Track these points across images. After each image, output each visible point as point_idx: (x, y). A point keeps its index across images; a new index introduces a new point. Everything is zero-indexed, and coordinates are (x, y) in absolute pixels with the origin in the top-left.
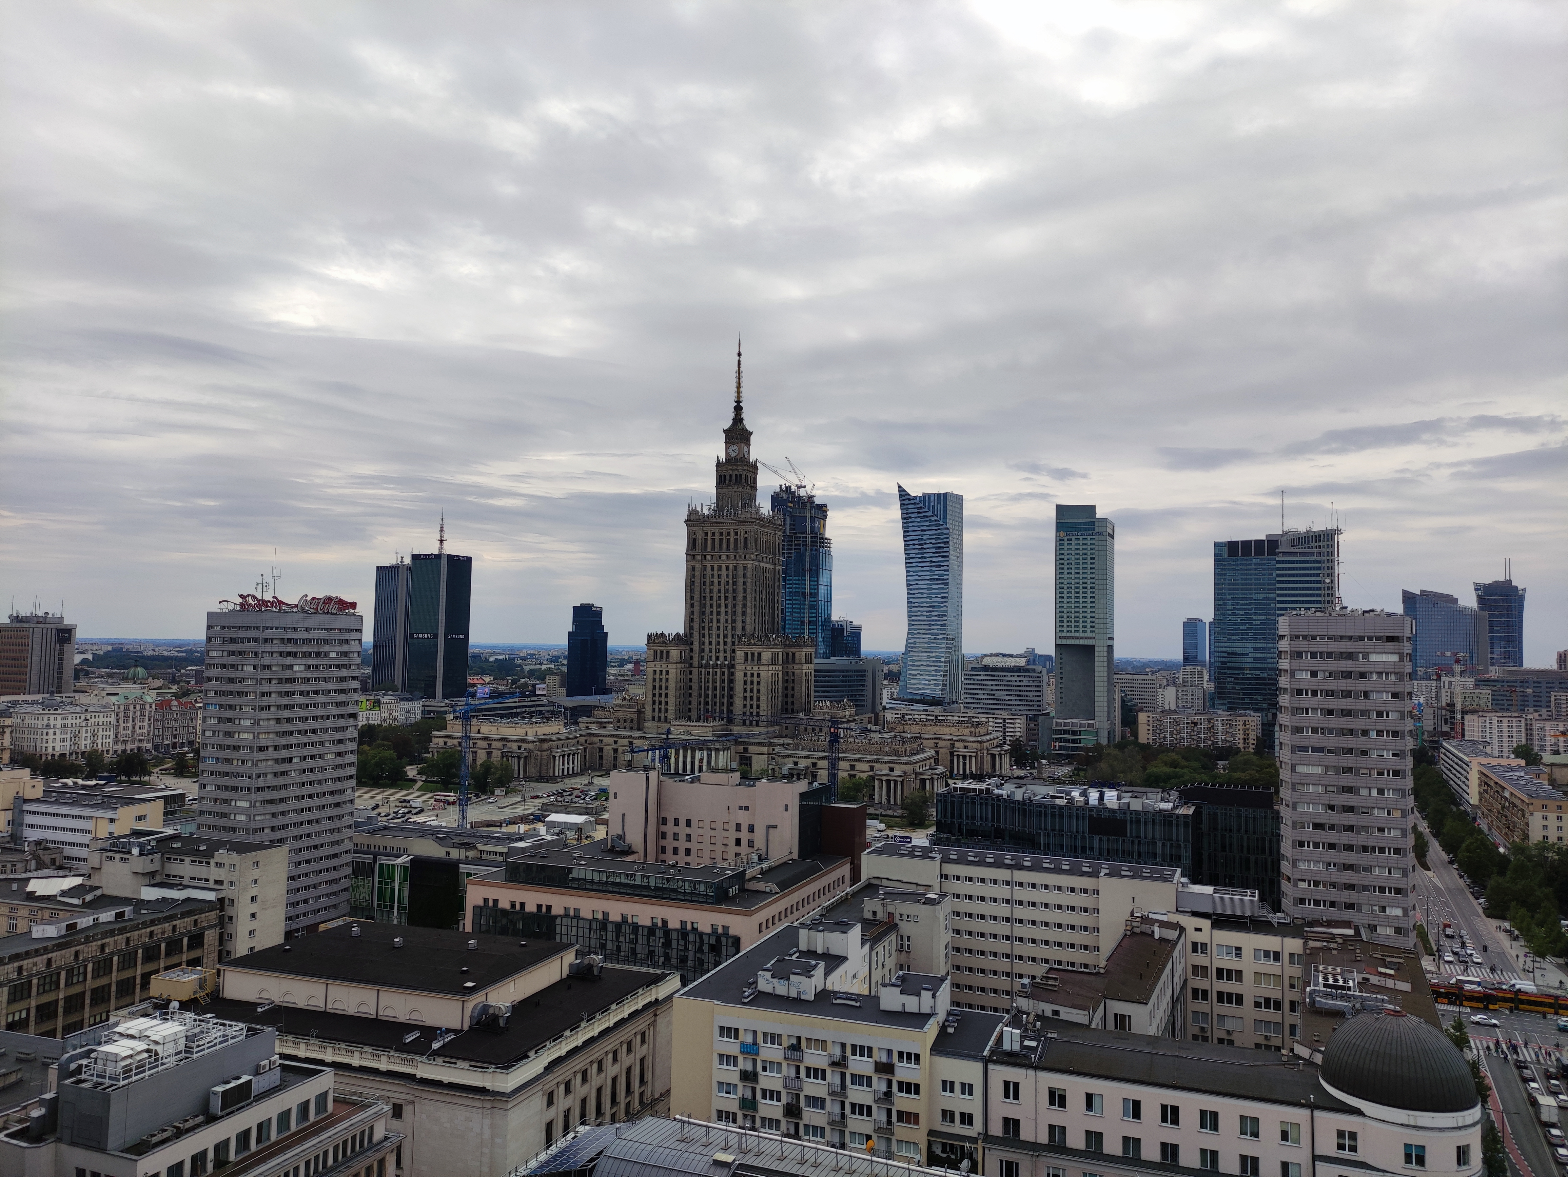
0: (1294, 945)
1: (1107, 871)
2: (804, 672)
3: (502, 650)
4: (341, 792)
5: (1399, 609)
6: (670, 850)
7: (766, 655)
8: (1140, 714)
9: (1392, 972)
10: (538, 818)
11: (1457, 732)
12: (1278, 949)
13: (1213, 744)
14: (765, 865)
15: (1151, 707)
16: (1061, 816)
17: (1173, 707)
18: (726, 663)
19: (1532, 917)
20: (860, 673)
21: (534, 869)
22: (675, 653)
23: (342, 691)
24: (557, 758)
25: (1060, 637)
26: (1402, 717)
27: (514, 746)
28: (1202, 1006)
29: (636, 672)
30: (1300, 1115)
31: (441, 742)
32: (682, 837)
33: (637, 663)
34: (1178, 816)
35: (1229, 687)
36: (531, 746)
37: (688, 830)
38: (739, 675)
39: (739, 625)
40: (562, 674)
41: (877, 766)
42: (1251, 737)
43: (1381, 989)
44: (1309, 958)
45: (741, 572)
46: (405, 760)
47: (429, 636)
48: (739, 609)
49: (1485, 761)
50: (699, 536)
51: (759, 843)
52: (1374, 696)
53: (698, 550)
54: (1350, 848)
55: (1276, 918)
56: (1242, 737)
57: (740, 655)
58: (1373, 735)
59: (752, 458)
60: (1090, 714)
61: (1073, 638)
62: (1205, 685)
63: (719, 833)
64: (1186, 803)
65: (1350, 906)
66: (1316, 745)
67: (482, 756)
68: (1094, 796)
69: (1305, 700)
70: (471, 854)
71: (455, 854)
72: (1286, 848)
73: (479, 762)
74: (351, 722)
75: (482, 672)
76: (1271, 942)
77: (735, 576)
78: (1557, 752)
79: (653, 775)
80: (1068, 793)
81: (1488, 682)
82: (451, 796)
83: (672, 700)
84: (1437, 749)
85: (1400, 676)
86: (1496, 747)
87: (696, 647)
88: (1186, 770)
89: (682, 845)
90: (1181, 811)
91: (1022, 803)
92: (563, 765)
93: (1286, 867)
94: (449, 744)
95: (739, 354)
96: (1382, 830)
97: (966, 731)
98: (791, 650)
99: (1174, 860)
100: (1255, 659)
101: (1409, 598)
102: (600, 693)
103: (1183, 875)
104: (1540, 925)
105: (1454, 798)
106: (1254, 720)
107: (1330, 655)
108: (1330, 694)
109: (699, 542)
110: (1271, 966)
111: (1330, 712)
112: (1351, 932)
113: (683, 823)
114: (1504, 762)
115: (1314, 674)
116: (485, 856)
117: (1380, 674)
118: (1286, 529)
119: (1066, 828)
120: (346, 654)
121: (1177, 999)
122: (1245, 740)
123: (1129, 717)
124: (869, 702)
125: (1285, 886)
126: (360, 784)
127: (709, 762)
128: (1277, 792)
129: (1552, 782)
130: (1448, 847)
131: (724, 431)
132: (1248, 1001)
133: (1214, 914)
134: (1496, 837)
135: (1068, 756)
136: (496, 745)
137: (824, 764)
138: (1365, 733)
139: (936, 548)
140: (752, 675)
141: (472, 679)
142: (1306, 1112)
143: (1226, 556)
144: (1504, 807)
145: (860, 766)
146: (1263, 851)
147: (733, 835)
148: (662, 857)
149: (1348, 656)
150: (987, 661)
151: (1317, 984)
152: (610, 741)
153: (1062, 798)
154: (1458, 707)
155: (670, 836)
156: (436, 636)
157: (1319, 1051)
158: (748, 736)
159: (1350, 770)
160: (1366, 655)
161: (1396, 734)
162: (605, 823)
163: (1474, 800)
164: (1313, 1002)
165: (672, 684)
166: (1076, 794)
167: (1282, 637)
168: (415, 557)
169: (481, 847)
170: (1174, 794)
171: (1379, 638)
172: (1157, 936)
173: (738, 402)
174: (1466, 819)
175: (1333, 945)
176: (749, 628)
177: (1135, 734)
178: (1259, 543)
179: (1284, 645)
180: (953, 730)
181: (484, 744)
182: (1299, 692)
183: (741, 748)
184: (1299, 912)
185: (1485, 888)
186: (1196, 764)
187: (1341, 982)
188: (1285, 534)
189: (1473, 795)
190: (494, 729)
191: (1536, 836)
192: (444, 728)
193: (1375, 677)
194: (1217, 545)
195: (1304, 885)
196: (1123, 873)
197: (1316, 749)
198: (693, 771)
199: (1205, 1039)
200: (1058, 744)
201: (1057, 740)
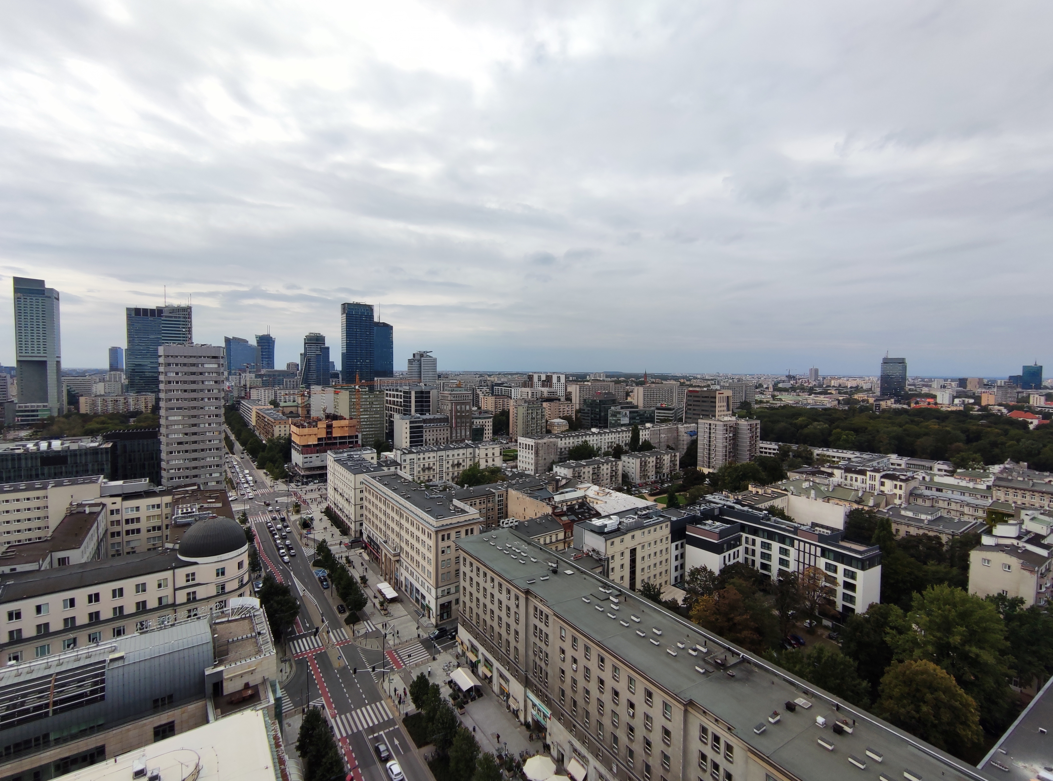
0: (168, 499)
1: (53, 485)
5: (223, 345)
8: (80, 398)
9: (214, 500)
11: (247, 396)
12: (159, 503)
13: (127, 410)
15: (88, 393)
16: (19, 459)
17: (103, 393)
19: (274, 466)
25: (20, 356)
26: (219, 392)
28: (117, 539)
30: (168, 574)
34: (102, 449)
35: (137, 381)
42: (149, 405)
43: (208, 509)
44: (176, 503)
49: (258, 407)
52: (206, 383)
54: (195, 451)
55: (160, 488)
56: (144, 406)
58: (206, 400)
60: (45, 399)
61: (30, 356)
62: (123, 381)
64: (107, 442)
65: (196, 476)
66: (178, 406)
68: (44, 445)
69: (173, 386)
72: (163, 455)
76: (155, 500)
78: (285, 402)
80: (24, 446)
81: (261, 376)
84: (239, 404)
85: (218, 373)
86: (263, 401)
88: (110, 425)
90: (104, 446)
93: (163, 465)
96: (210, 441)
99: (100, 471)
100: (151, 367)
101: (227, 340)
103: (104, 478)
104: (277, 468)
105: (245, 424)
106: (151, 397)
107: (185, 365)
108: (185, 382)
110: (157, 511)
111: (185, 391)
112: (196, 487)
114: (266, 407)
115: (177, 374)
117: (209, 373)
118: (167, 305)
119: (23, 465)
121: (101, 540)
122: (146, 407)
123: (73, 399)
125: (164, 473)
128: (159, 430)
129: (284, 413)
130: (242, 444)
132: (143, 531)
133: (124, 494)
134: (262, 437)
135: (28, 425)
138: (202, 399)
142: (171, 572)
143: (133, 315)
144: (265, 425)
146: (152, 459)
149: (194, 365)
151: (177, 514)
153: (19, 449)
154: (248, 386)
157: (178, 543)
159: (195, 416)
160: (202, 365)
161: (216, 399)
163: (254, 423)
164: (176, 522)
166: (30, 445)
167: (160, 356)
170: (99, 438)
171: (208, 357)
172: (87, 512)
174: (251, 433)
175: (187, 495)
177: (78, 409)
178: (152, 311)
179: (161, 360)
182: (170, 382)
184: (170, 483)
185: (257, 458)
186: (117, 421)
187: (189, 510)
188: (166, 307)
189: (253, 421)
191: (276, 434)
193: (207, 374)
194: (128, 310)
195: (173, 471)
196: (65, 484)
197: (178, 409)
199: (119, 555)
200: (20, 418)
201: (20, 416)
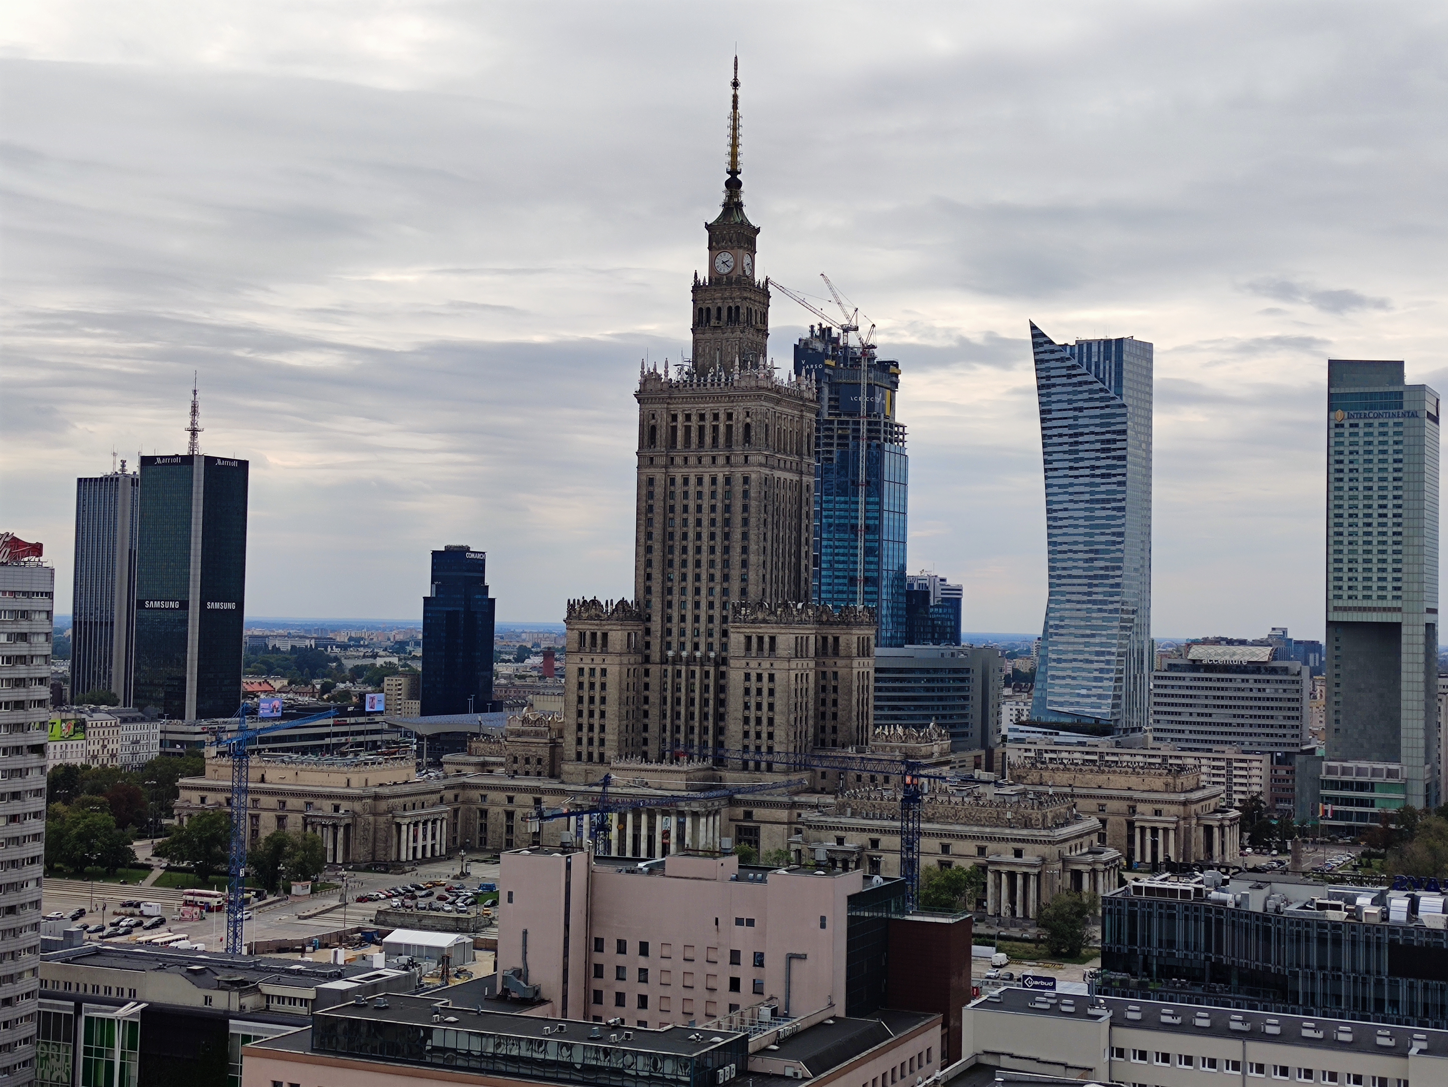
1: (1424, 1046)
2: (855, 672)
3: (306, 629)
4: (16, 886)
6: (609, 999)
7: (786, 641)
10: (370, 938)
14: (785, 1027)
16: (1337, 941)
18: (712, 655)
20: (961, 674)
21: (364, 1029)
22: (617, 637)
23: (19, 705)
24: (404, 828)
25: (1336, 609)
27: (327, 806)
29: (548, 670)
31: (195, 797)
32: (632, 974)
33: (549, 654)
36: (357, 806)
37: (643, 962)
38: (735, 677)
39: (735, 586)
40: (412, 674)
41: (991, 847)
45: (738, 488)
46: (132, 829)
47: (172, 605)
48: (736, 557)
50: (662, 422)
51: (774, 987)
53: (661, 446)
57: (736, 639)
59: (759, 277)
60: (1393, 753)
61: (1360, 609)
63: (700, 969)
67: (268, 825)
68: (1398, 904)
70: (250, 1001)
71: (221, 1001)
73: (264, 834)
74: (33, 759)
75: (269, 670)
77: (728, 495)
79: (579, 859)
80: (1351, 900)
82: (214, 896)
83: (612, 724)
87: (656, 624)
89: (632, 989)
91: (1264, 917)
92: (415, 840)
94: (209, 801)
95: (735, 84)
97: (1158, 783)
98: (831, 632)
102: (480, 709)
109: (662, 434)
113: (632, 948)
116: (274, 1005)
119: (1346, 964)
120: (23, 637)
124: (975, 729)
126: (51, 872)
127: (681, 838)
131: (708, 227)
135: (1349, 830)
136: (292, 803)
137: (896, 842)
139: (1103, 442)
140: (759, 677)
141: (249, 683)
145: (957, 846)
147: (725, 971)
148: (596, 1010)
150: (1196, 653)
152: (501, 797)
153: (1338, 908)
155: (609, 973)
156: (184, 605)
158: (752, 790)
162: (492, 946)
165: (612, 693)
166: (1364, 901)
168: (146, 461)
169: (267, 989)
173: (734, 172)
176: (755, 592)
180: (1134, 781)
181: (271, 802)
183: (740, 811)
190: (289, 775)
192: (200, 772)
198: (651, 853)
200: (1329, 807)
201: (1329, 799)
